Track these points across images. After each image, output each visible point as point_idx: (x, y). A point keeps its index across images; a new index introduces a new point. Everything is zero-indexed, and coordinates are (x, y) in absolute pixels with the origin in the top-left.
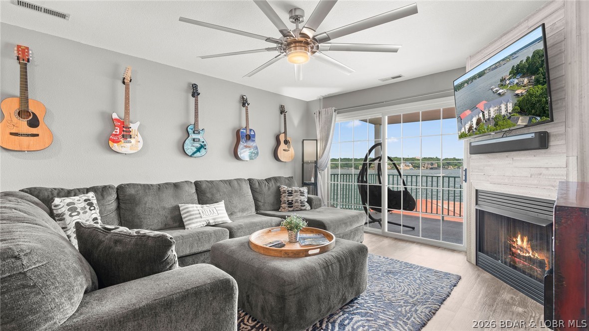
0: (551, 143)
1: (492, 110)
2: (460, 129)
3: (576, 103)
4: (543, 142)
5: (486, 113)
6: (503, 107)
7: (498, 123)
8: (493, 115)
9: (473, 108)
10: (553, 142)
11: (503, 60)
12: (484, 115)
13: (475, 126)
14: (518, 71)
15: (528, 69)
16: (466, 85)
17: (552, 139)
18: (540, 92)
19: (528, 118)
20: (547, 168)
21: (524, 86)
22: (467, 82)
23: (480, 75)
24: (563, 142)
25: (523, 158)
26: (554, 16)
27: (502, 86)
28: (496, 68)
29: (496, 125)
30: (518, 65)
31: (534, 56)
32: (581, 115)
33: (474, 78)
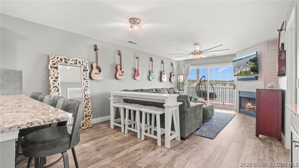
0: (258, 79)
1: (244, 69)
2: (234, 74)
3: (264, 70)
4: (257, 78)
5: (243, 70)
6: (247, 69)
7: (246, 73)
8: (244, 71)
9: (239, 68)
10: (259, 79)
11: (247, 57)
12: (242, 70)
13: (239, 73)
14: (251, 60)
15: (253, 61)
16: (237, 61)
17: (259, 78)
18: (256, 67)
19: (253, 73)
20: (258, 85)
22: (237, 60)
23: (241, 59)
24: (261, 78)
25: (252, 82)
26: (259, 48)
27: (247, 63)
28: (245, 58)
29: (245, 73)
30: (251, 59)
31: (255, 58)
32: (264, 73)
33: (239, 60)
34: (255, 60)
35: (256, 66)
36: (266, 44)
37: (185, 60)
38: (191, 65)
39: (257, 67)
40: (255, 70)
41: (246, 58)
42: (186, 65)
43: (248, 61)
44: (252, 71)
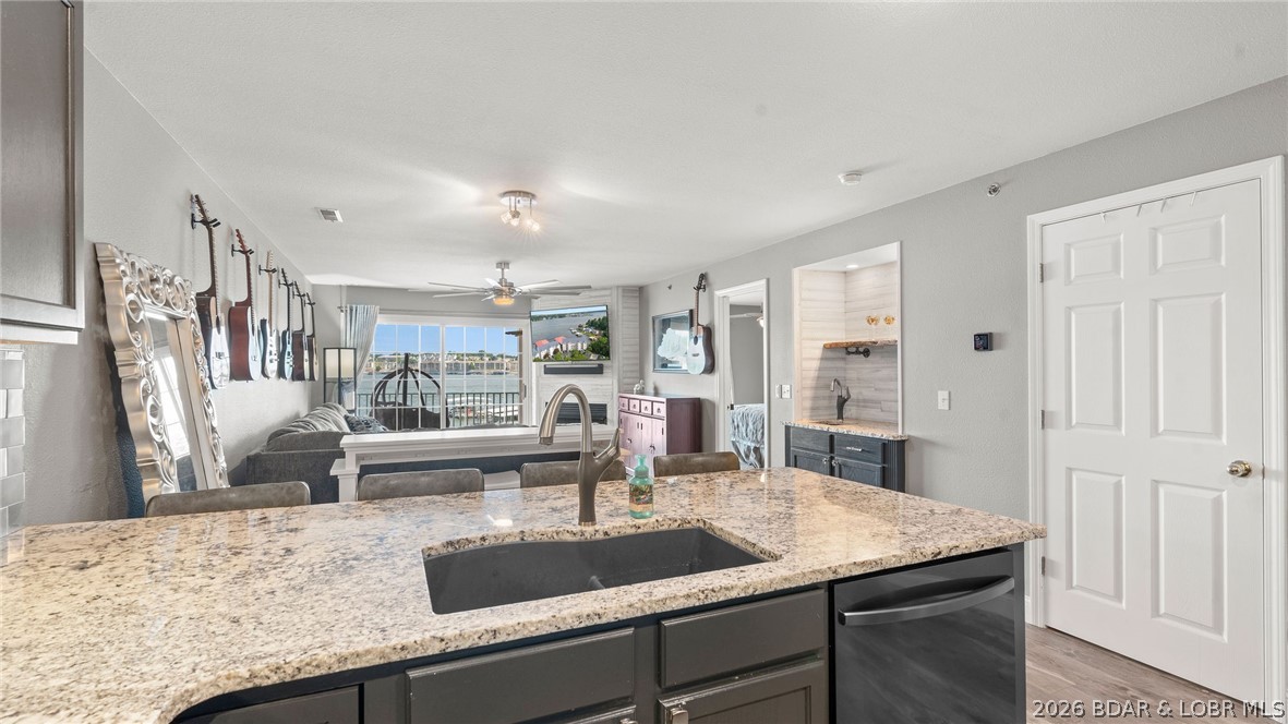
2: (534, 354)
5: (564, 346)
6: (579, 345)
7: (574, 355)
8: (570, 348)
14: (591, 324)
21: (596, 335)
22: (547, 317)
23: (561, 316)
27: (580, 330)
29: (572, 356)
34: (602, 326)
35: (604, 340)
36: (620, 290)
37: (350, 287)
38: (383, 311)
39: (608, 343)
40: (602, 350)
41: (576, 315)
42: (360, 307)
43: (584, 323)
44: (594, 351)
